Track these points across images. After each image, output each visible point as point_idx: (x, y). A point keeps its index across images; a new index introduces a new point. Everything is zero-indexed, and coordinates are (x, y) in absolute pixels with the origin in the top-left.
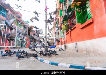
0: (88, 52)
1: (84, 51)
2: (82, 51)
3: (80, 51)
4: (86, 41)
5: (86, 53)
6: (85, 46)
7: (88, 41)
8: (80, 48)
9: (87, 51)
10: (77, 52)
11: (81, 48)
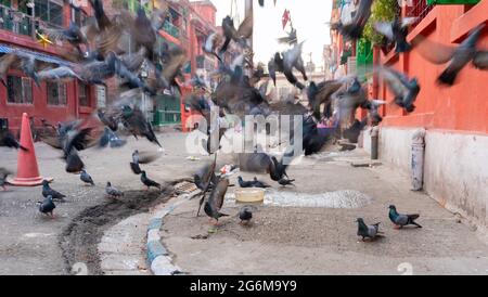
0: (470, 212)
1: (454, 197)
2: (444, 195)
3: (434, 190)
4: (469, 137)
5: (461, 211)
6: (462, 171)
7: (478, 137)
8: (438, 173)
9: (465, 201)
10: (421, 190)
11: (441, 173)
